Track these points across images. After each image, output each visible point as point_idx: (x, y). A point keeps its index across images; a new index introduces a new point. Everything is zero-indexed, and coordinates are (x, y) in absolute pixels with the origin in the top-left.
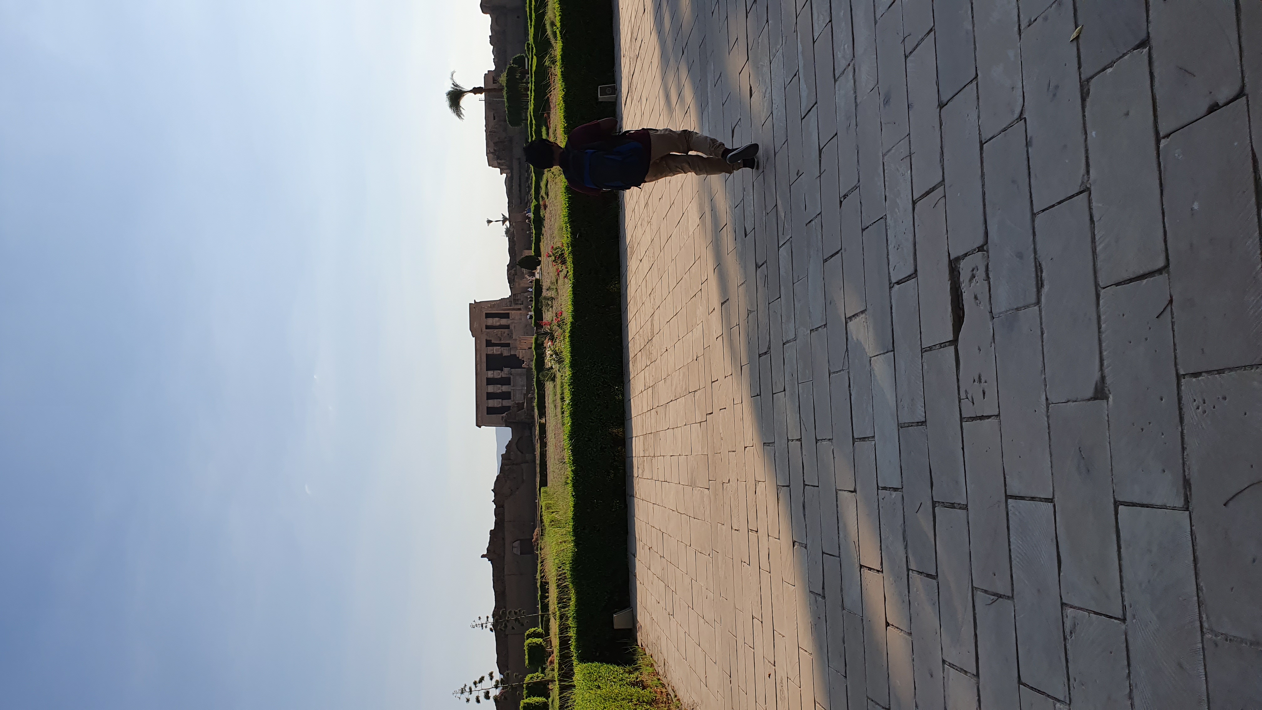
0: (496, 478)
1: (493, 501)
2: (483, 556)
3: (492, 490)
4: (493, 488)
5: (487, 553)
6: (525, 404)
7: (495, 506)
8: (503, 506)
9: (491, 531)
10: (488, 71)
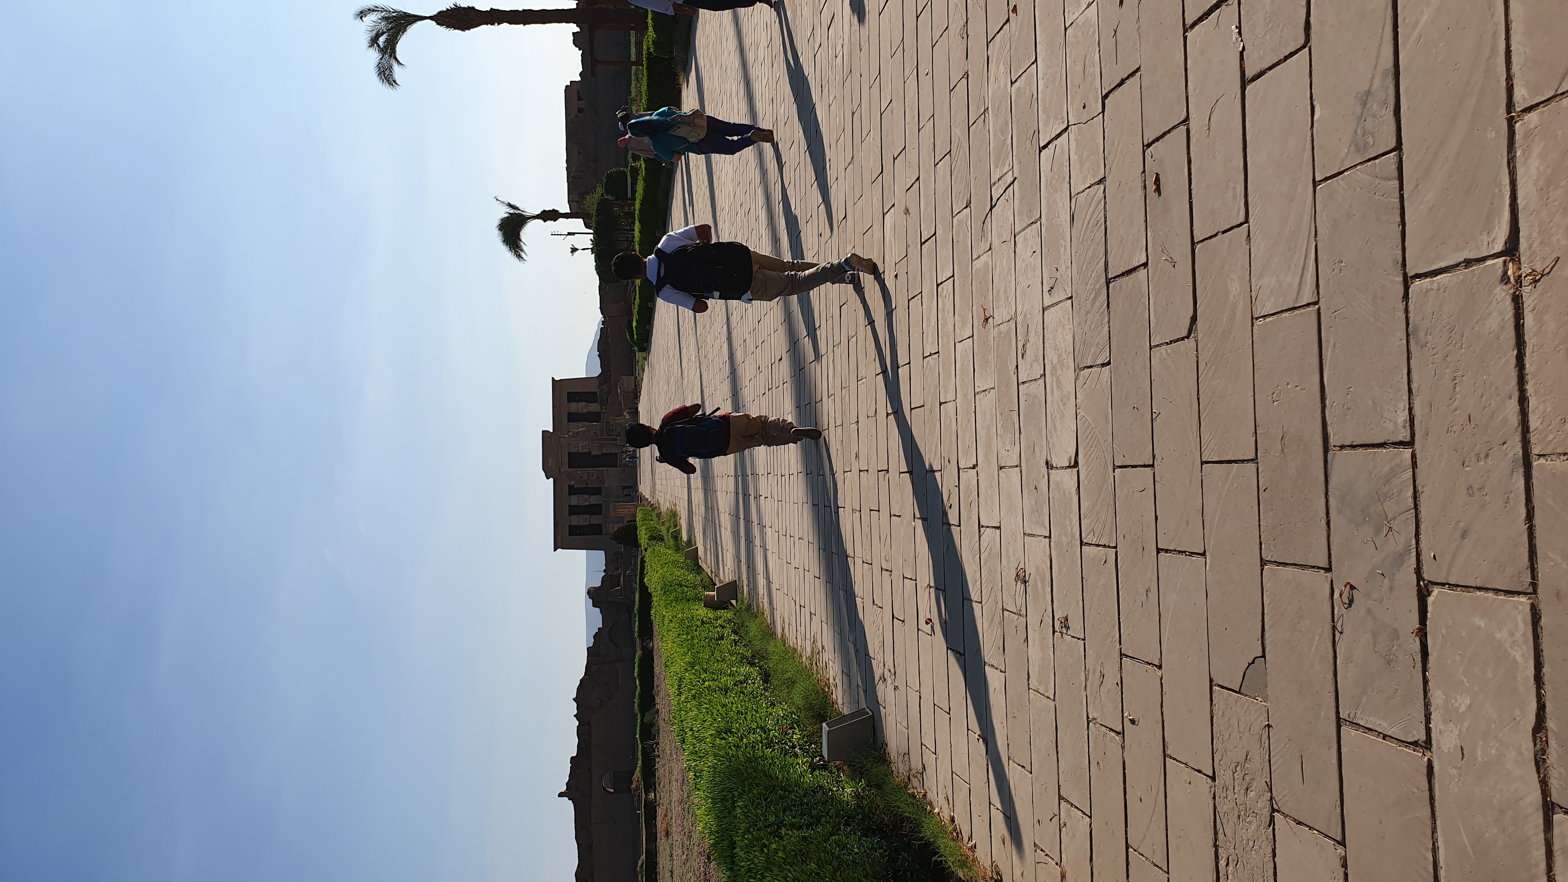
0: (578, 683)
1: (575, 716)
2: (561, 795)
3: (574, 699)
4: (575, 696)
5: (567, 790)
6: (622, 579)
7: (578, 722)
8: (589, 724)
9: (572, 758)
10: (571, 82)
